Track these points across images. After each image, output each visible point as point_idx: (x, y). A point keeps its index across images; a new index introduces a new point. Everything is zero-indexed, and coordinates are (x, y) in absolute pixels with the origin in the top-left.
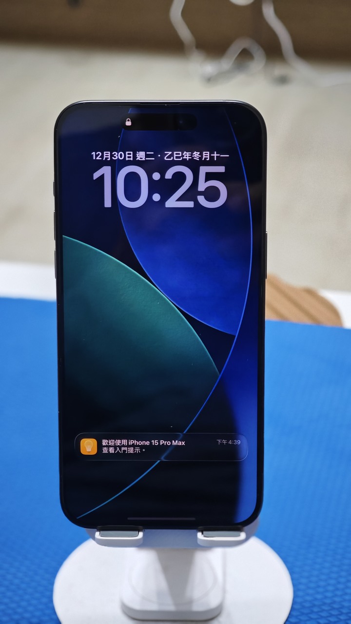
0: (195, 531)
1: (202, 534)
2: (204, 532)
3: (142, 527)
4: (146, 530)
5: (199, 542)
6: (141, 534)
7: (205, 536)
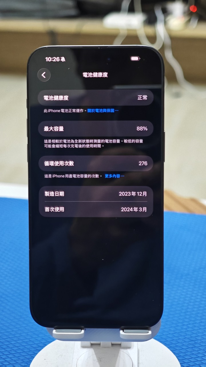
0: (119, 329)
1: (123, 331)
2: (124, 330)
3: (83, 327)
4: (86, 329)
5: (121, 337)
6: (83, 331)
7: (125, 333)
